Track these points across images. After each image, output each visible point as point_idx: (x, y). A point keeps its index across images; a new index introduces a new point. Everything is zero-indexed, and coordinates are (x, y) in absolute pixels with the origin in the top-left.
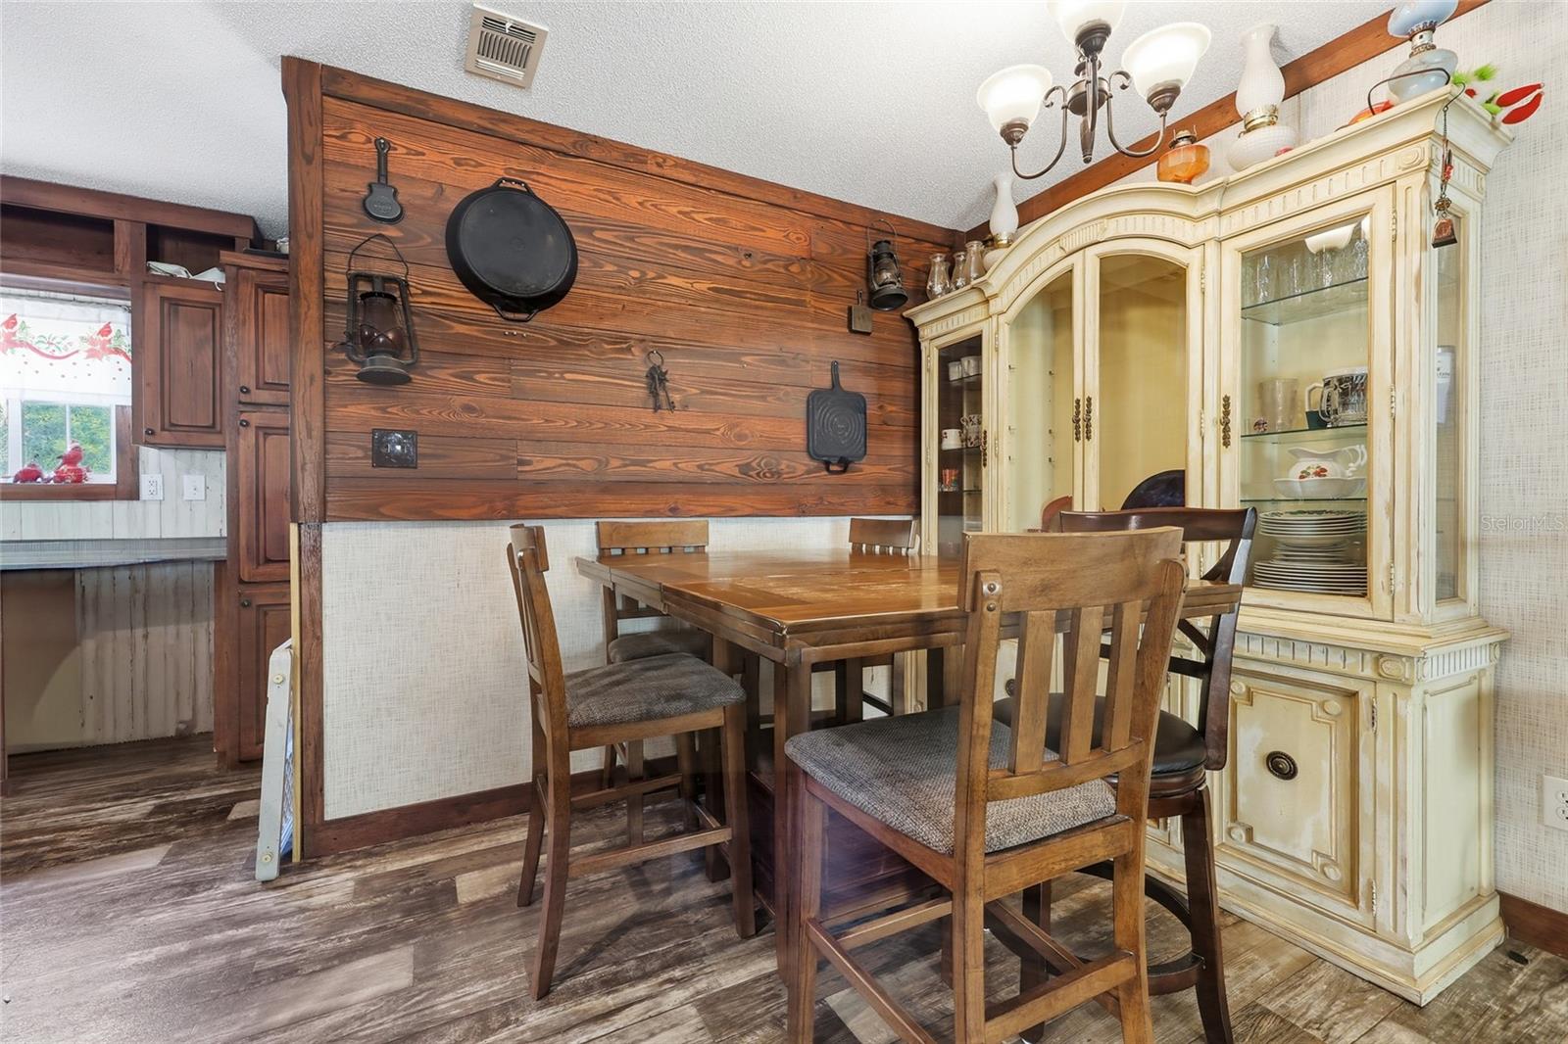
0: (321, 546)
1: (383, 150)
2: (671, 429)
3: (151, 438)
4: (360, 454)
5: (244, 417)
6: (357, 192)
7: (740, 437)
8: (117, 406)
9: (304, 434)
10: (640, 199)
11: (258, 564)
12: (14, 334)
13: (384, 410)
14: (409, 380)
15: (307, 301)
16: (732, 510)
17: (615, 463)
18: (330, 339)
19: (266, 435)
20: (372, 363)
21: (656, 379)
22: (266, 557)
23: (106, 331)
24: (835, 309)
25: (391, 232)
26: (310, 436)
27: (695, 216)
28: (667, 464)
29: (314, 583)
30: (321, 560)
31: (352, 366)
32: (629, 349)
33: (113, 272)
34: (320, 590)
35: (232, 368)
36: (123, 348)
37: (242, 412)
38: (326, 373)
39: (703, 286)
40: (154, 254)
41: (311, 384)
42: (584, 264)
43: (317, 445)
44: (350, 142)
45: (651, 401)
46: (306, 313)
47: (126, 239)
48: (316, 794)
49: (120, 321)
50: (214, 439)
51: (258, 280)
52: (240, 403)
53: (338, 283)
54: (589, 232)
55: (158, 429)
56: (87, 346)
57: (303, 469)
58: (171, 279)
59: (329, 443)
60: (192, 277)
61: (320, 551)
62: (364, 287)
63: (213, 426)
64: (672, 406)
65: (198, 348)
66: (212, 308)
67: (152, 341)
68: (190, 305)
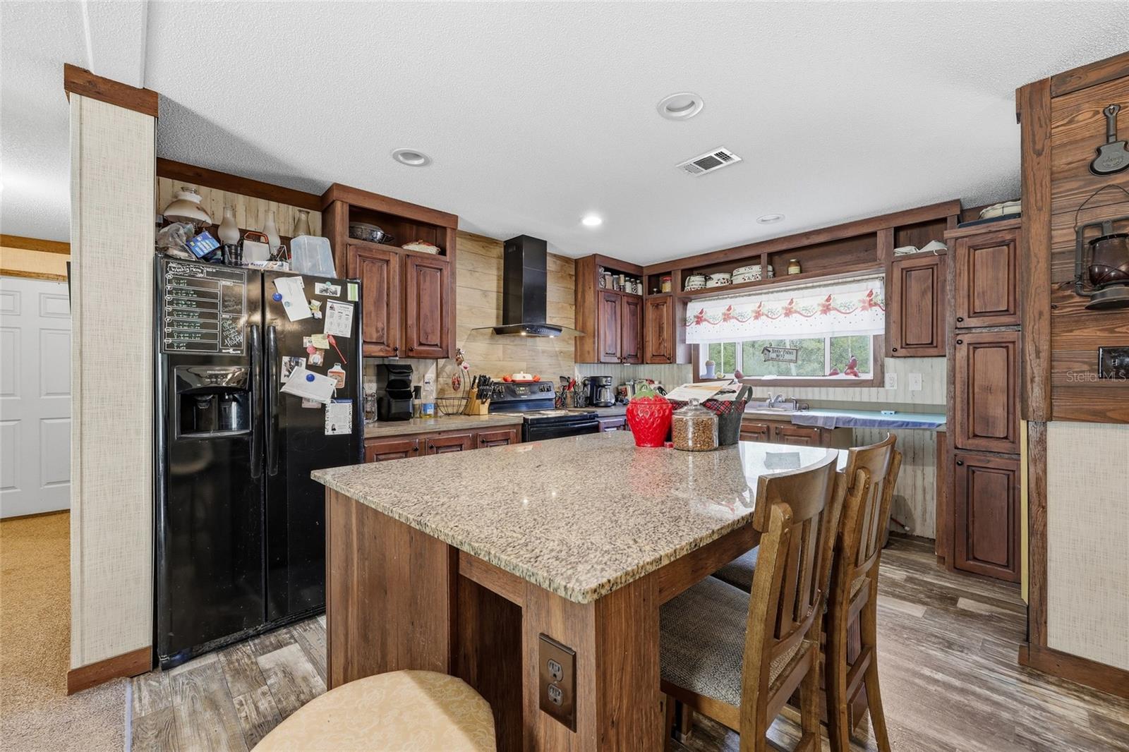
0: (1046, 439)
1: (1112, 114)
3: (893, 353)
4: (1086, 367)
5: (959, 338)
6: (1085, 159)
8: (874, 336)
9: (1033, 356)
11: (969, 438)
12: (830, 304)
15: (1037, 258)
18: (1056, 281)
19: (975, 348)
20: (1103, 295)
22: (974, 433)
23: (870, 294)
25: (1121, 179)
26: (1038, 356)
29: (1040, 466)
30: (1046, 449)
31: (1077, 299)
33: (876, 261)
34: (1045, 471)
35: (951, 307)
36: (879, 302)
37: (958, 334)
38: (1053, 307)
40: (897, 244)
41: (1040, 318)
43: (1044, 363)
44: (1078, 122)
46: (1035, 267)
47: (883, 239)
48: (1041, 624)
49: (877, 287)
50: (935, 351)
51: (970, 244)
52: (956, 328)
53: (1065, 237)
55: (899, 347)
56: (862, 305)
57: (1032, 381)
58: (908, 257)
59: (1054, 361)
60: (919, 251)
61: (1046, 442)
62: (1092, 234)
63: (932, 343)
65: (924, 293)
66: (931, 267)
67: (896, 297)
68: (918, 269)
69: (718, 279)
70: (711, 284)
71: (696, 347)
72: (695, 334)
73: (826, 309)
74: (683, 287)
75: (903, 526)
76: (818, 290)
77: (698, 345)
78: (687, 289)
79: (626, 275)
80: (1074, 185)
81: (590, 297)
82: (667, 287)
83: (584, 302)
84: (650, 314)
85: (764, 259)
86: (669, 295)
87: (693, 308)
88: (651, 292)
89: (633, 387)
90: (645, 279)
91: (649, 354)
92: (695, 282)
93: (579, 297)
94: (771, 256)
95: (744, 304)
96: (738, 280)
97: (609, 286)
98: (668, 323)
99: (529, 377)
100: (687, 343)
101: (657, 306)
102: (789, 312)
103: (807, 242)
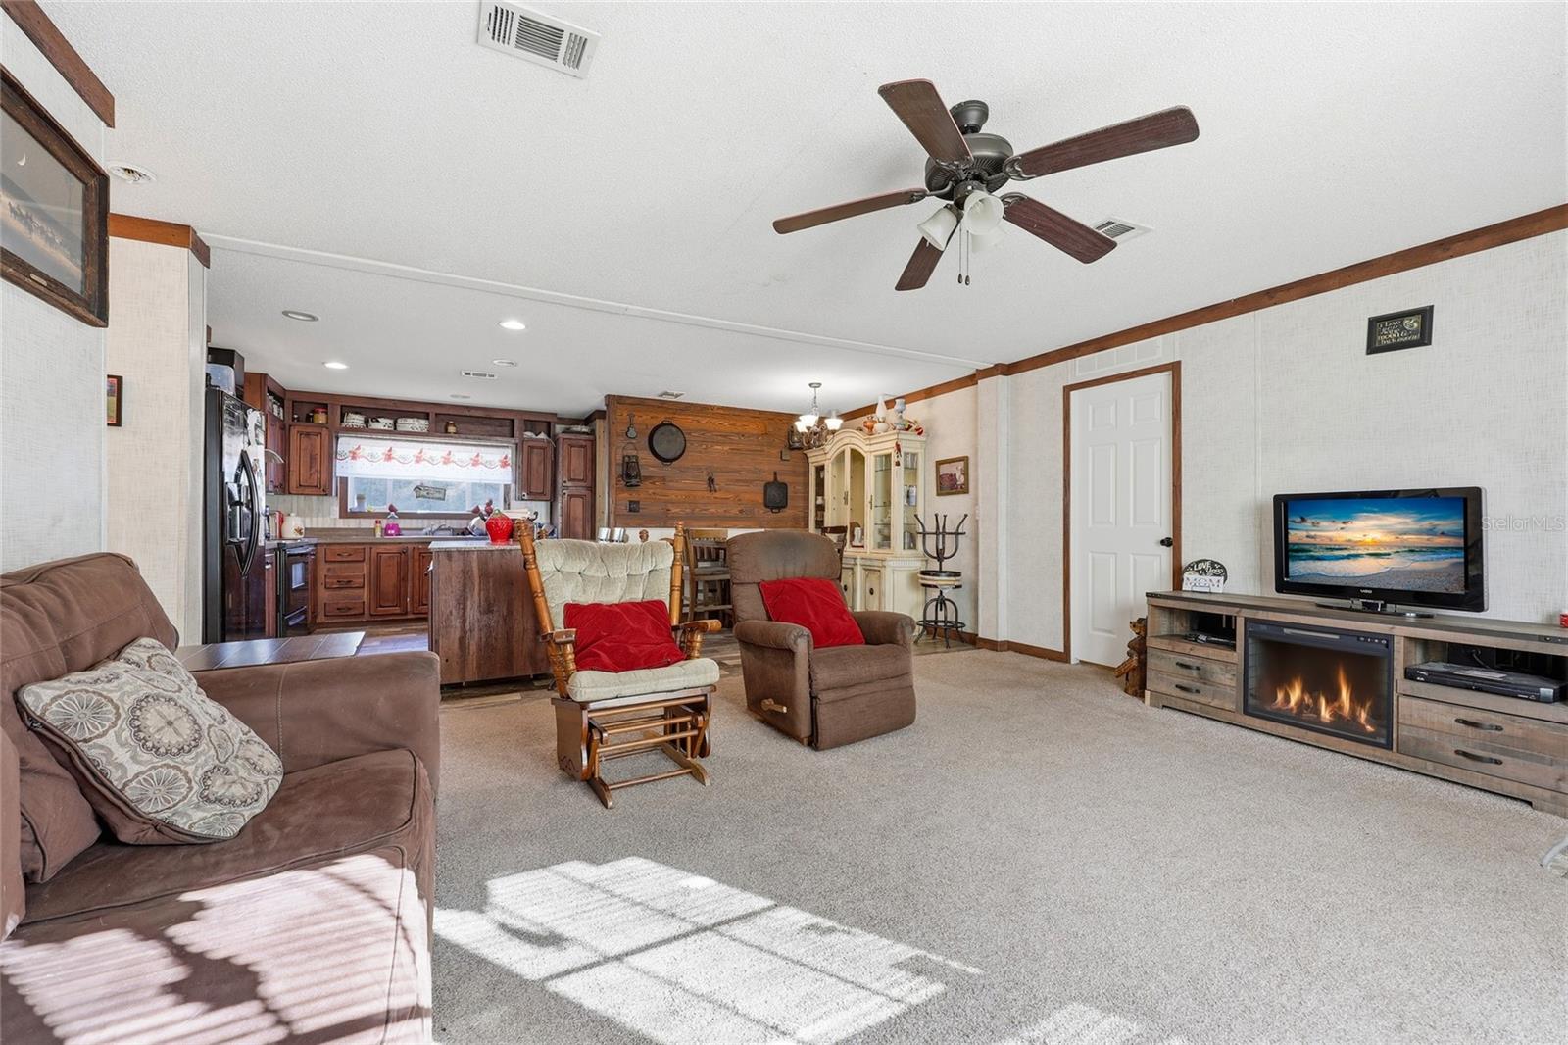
1: (631, 416)
2: (716, 498)
4: (625, 508)
5: (564, 491)
6: (625, 430)
7: (740, 500)
8: (504, 484)
10: (707, 421)
12: (479, 460)
13: (632, 495)
14: (638, 486)
17: (697, 510)
20: (631, 482)
21: (711, 481)
23: (506, 457)
24: (775, 452)
25: (634, 441)
28: (713, 510)
32: (701, 471)
33: (512, 437)
38: (617, 484)
39: (727, 448)
42: (688, 445)
43: (614, 506)
45: (709, 489)
47: (518, 424)
49: (509, 453)
50: (545, 498)
52: (563, 486)
54: (690, 434)
55: (526, 494)
56: (497, 461)
58: (531, 440)
59: (617, 505)
60: (535, 437)
62: (627, 459)
64: (716, 491)
65: (539, 463)
67: (526, 462)
68: (537, 448)
69: (384, 423)
70: (373, 426)
71: (346, 480)
72: (342, 468)
74: (342, 421)
77: (347, 478)
78: (345, 424)
79: (276, 396)
80: (622, 439)
82: (321, 418)
85: (431, 416)
86: (321, 426)
87: (348, 443)
88: (293, 419)
90: (288, 404)
91: (295, 484)
92: (356, 420)
94: (437, 416)
95: (405, 449)
96: (402, 428)
98: (322, 455)
100: (336, 474)
101: (307, 435)
102: (447, 461)
103: (468, 413)
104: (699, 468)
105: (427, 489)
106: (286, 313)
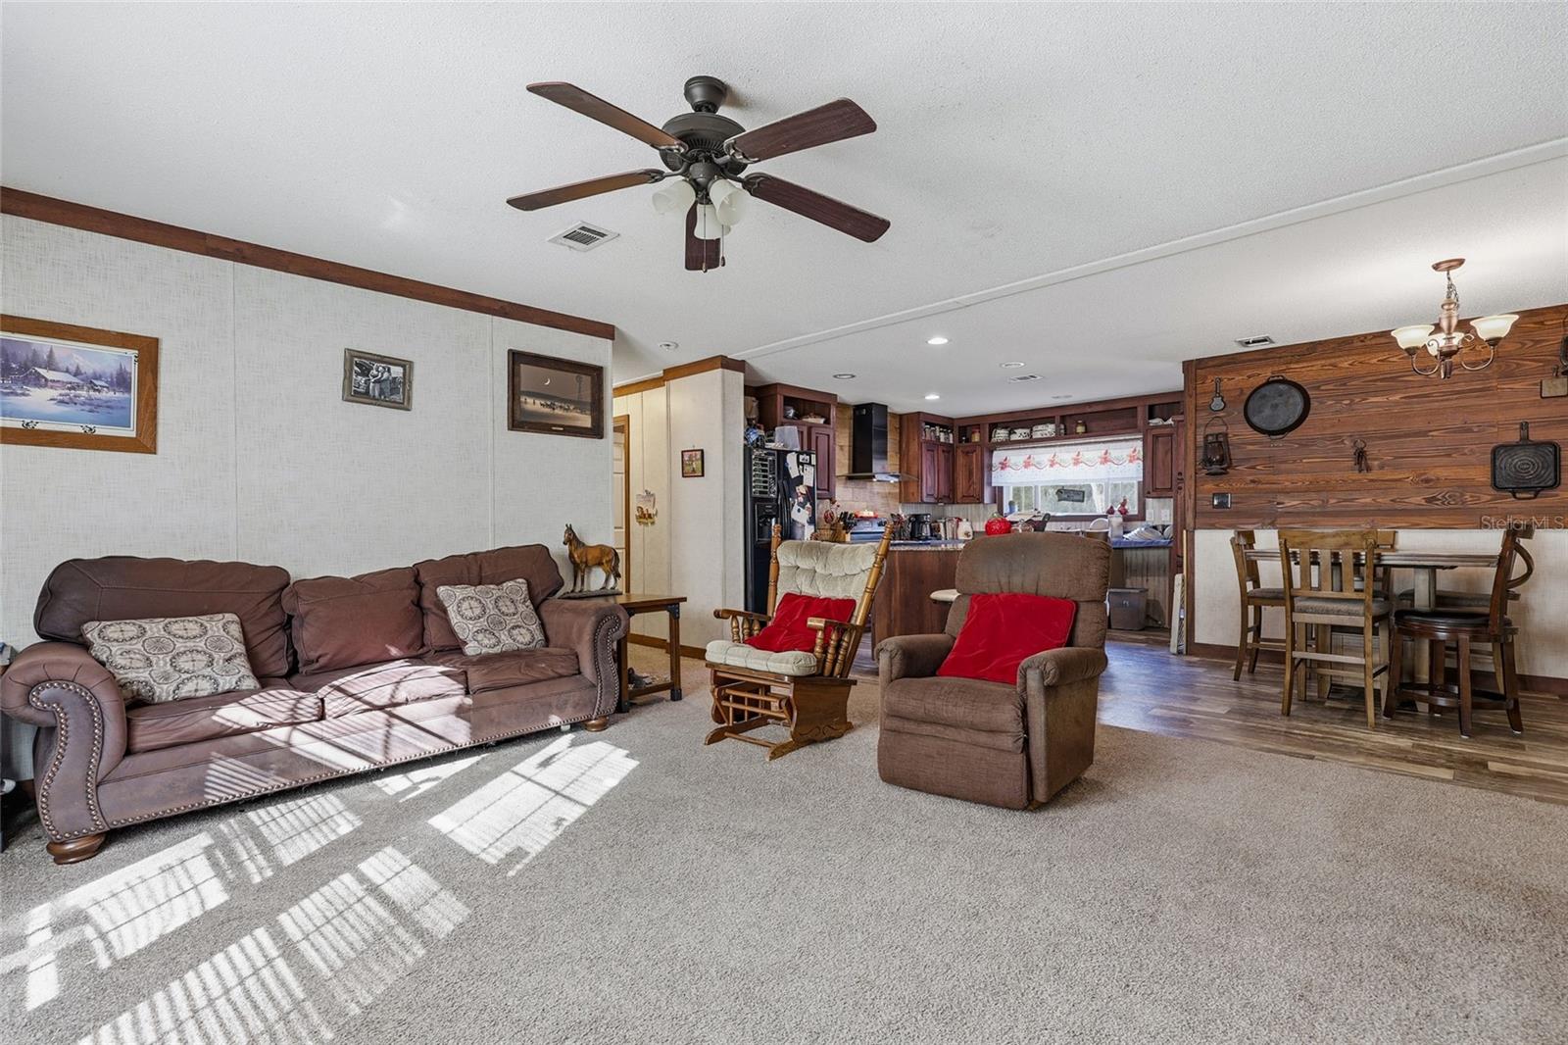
0: (1193, 540)
1: (1217, 381)
2: (1372, 480)
3: (1148, 494)
4: (1208, 503)
5: (1179, 485)
6: (1208, 402)
7: (1428, 481)
8: (1138, 481)
10: (1350, 362)
12: (1107, 457)
13: (1217, 485)
14: (1227, 473)
16: (1418, 525)
17: (1332, 501)
18: (1197, 461)
20: (1213, 468)
21: (1361, 456)
23: (1135, 451)
25: (1222, 414)
26: (1190, 498)
27: (1391, 359)
28: (1368, 500)
29: (1191, 552)
31: (1205, 470)
32: (1342, 441)
33: (1137, 427)
34: (1194, 555)
36: (1140, 457)
38: (1196, 474)
40: (1151, 417)
41: (1191, 479)
42: (1313, 405)
43: (1192, 501)
44: (1206, 383)
45: (1357, 467)
47: (1142, 413)
48: (1192, 632)
49: (1139, 445)
50: (1170, 494)
52: (1177, 478)
53: (1200, 439)
55: (1152, 490)
56: (1128, 458)
58: (1156, 427)
59: (1196, 499)
60: (1164, 423)
61: (1194, 542)
62: (1210, 439)
63: (1167, 488)
64: (1371, 470)
65: (1166, 453)
66: (1171, 435)
67: (1150, 454)
68: (1162, 435)
69: (1020, 434)
70: (1014, 437)
71: (1001, 489)
72: (999, 478)
73: (1105, 460)
74: (990, 438)
75: (1157, 621)
76: (1098, 446)
77: (1002, 487)
78: (994, 440)
79: (941, 426)
80: (1204, 414)
81: (914, 447)
82: (976, 438)
83: (908, 451)
84: (961, 460)
85: (1058, 419)
86: (977, 444)
87: (998, 456)
88: (960, 441)
89: (945, 524)
90: (956, 430)
91: (959, 495)
92: (1001, 434)
93: (904, 446)
94: (1063, 418)
95: (1042, 455)
96: (1037, 435)
97: (928, 438)
98: (977, 468)
99: (871, 514)
100: (993, 485)
101: (967, 453)
102: (1077, 462)
103: (1089, 410)
104: (1337, 438)
105: (1067, 491)
106: (835, 376)
